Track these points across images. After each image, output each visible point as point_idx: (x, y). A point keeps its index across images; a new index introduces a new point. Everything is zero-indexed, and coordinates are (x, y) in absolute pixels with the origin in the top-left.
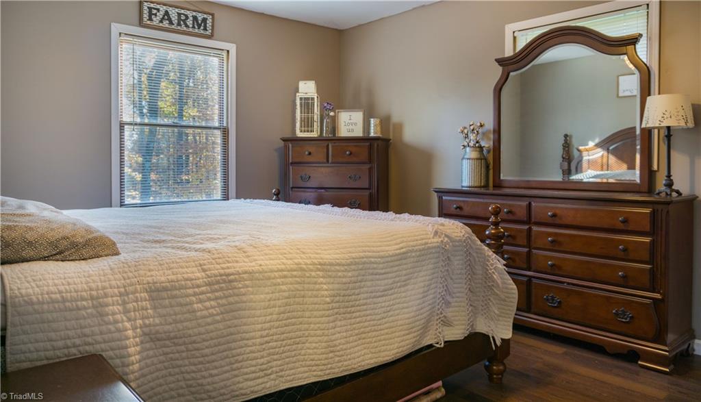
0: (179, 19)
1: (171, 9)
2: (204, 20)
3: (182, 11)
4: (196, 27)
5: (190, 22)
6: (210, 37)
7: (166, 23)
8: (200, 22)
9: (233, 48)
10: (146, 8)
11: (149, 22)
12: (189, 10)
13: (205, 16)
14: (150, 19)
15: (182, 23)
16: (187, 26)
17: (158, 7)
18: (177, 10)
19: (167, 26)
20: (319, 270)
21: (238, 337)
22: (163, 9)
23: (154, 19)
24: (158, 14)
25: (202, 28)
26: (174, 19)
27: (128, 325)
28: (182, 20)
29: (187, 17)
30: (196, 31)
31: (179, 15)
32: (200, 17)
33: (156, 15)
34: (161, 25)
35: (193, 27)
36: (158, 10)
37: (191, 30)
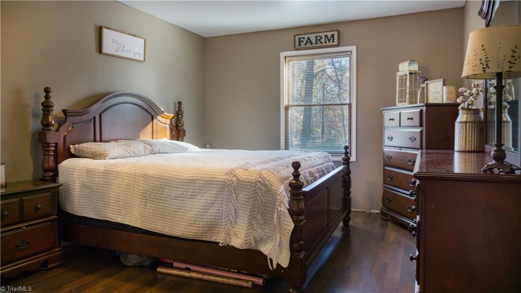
0: (317, 40)
1: (311, 35)
2: (333, 36)
3: (318, 34)
4: (327, 41)
5: (323, 40)
6: (338, 45)
7: (309, 45)
8: (329, 38)
9: (353, 49)
10: (297, 39)
11: (299, 47)
12: (322, 33)
13: (326, 34)
14: (300, 45)
15: (318, 41)
16: (321, 43)
17: (304, 36)
18: (315, 35)
19: (309, 46)
20: (143, 177)
21: (109, 195)
22: (306, 37)
23: (302, 44)
24: (304, 40)
25: (331, 41)
26: (314, 41)
27: (77, 179)
28: (318, 39)
29: (321, 37)
30: (328, 44)
31: (316, 37)
32: (329, 34)
33: (303, 41)
34: (306, 46)
35: (326, 42)
36: (304, 38)
37: (324, 44)
